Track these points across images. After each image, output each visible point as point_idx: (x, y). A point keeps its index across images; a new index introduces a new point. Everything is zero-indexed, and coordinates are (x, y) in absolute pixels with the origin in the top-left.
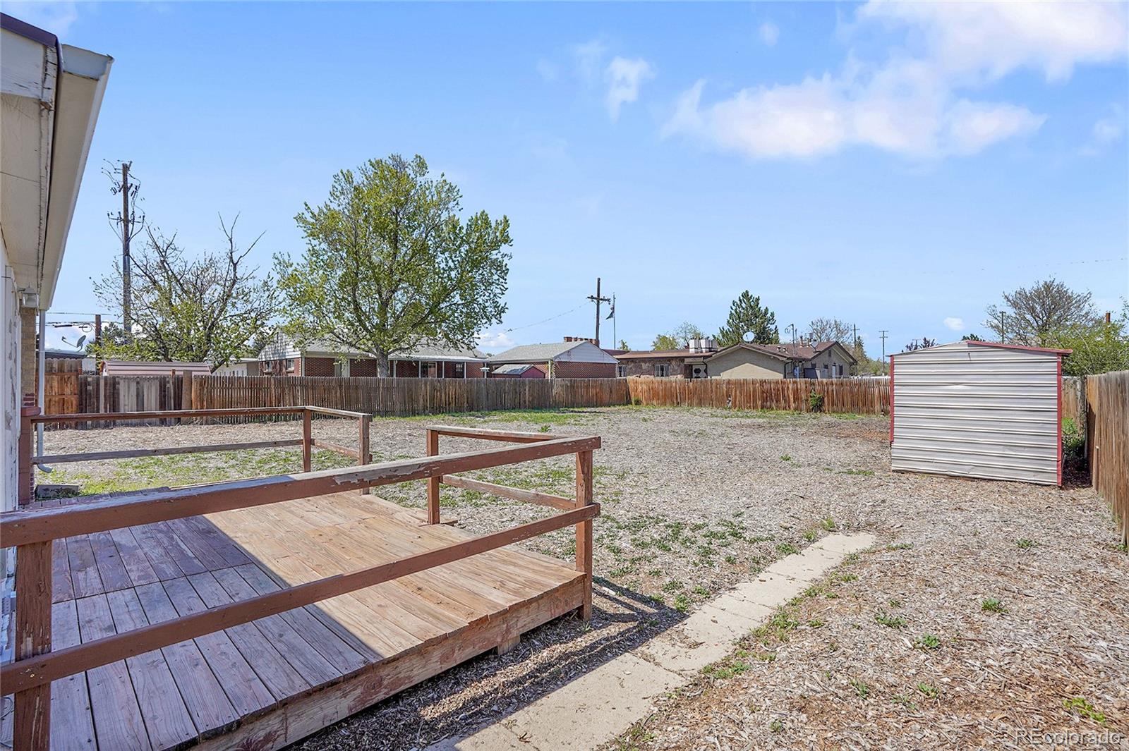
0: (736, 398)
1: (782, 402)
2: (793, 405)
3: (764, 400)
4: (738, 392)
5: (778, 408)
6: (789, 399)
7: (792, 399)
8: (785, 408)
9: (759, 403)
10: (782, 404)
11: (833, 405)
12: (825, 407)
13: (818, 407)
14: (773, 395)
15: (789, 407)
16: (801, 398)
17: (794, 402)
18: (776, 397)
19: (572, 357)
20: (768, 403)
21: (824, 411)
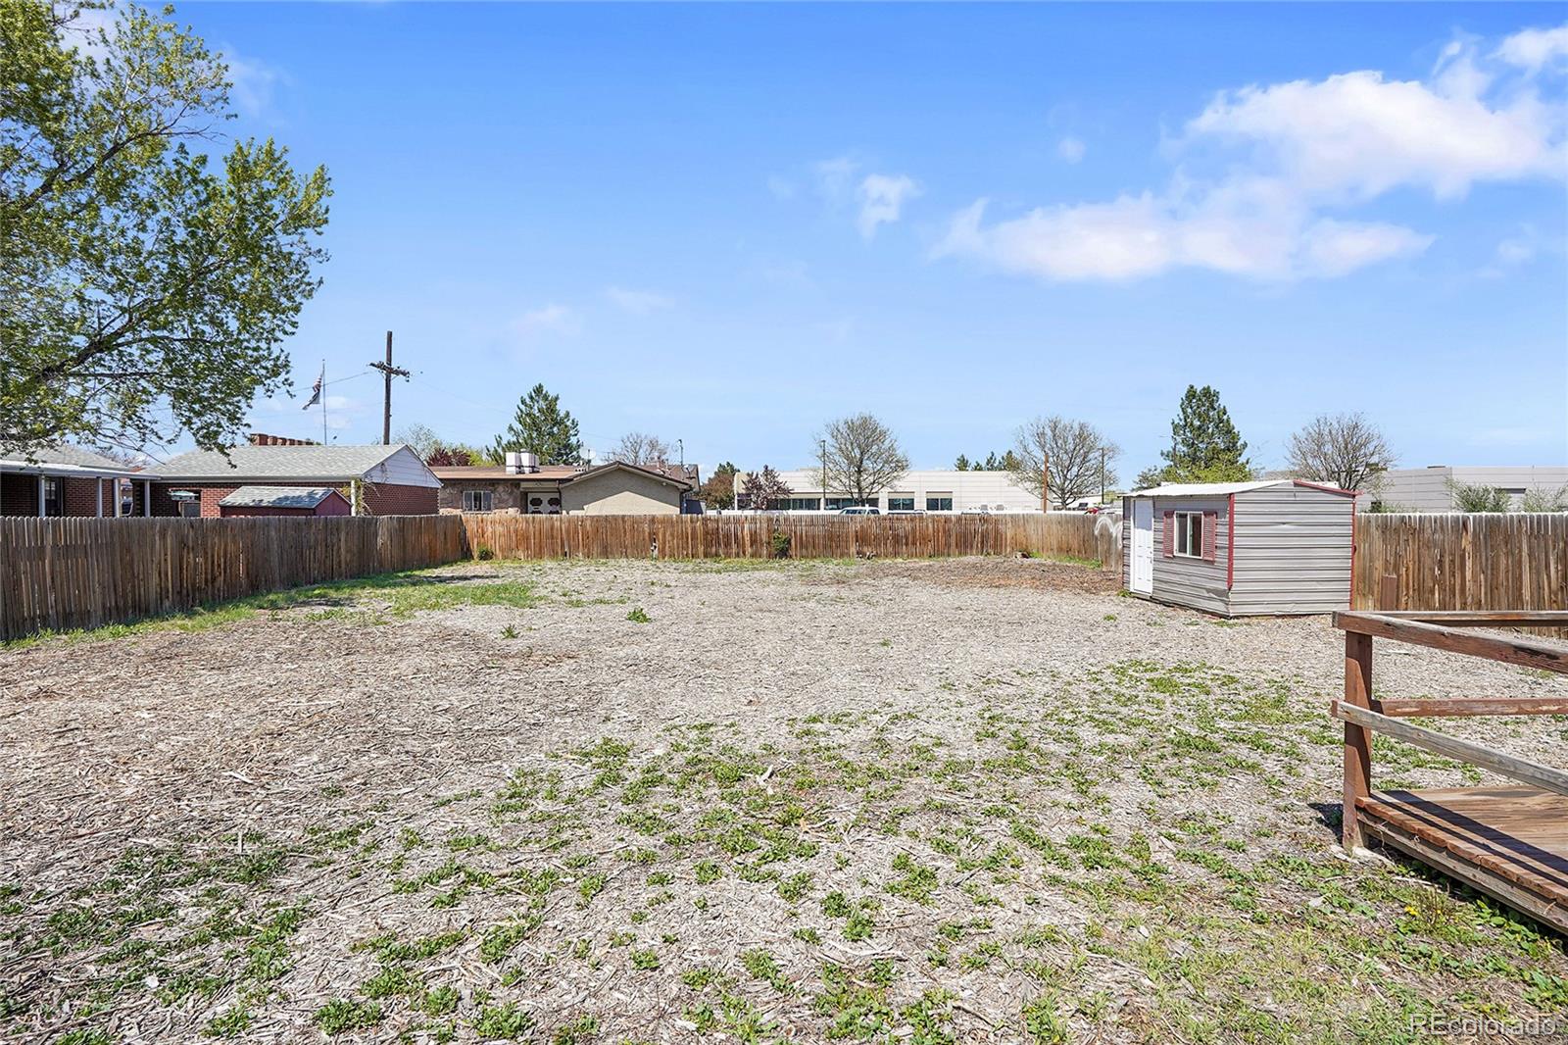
0: (665, 543)
1: (734, 546)
2: (749, 550)
3: (708, 545)
4: (668, 534)
5: (728, 555)
6: (744, 544)
7: (748, 543)
8: (738, 555)
9: (701, 549)
10: (734, 549)
11: (801, 548)
12: (792, 552)
13: (784, 553)
14: (721, 537)
15: (744, 553)
16: (761, 540)
17: (751, 546)
18: (726, 540)
19: (389, 474)
20: (714, 549)
21: (791, 557)
